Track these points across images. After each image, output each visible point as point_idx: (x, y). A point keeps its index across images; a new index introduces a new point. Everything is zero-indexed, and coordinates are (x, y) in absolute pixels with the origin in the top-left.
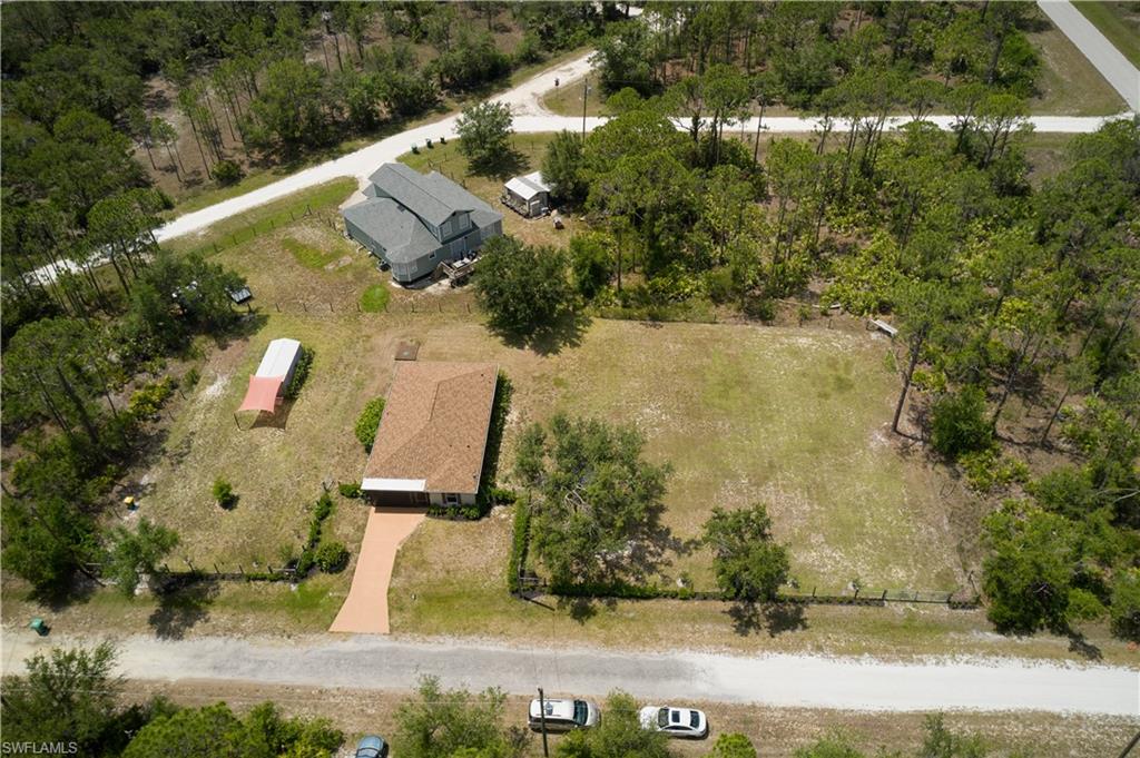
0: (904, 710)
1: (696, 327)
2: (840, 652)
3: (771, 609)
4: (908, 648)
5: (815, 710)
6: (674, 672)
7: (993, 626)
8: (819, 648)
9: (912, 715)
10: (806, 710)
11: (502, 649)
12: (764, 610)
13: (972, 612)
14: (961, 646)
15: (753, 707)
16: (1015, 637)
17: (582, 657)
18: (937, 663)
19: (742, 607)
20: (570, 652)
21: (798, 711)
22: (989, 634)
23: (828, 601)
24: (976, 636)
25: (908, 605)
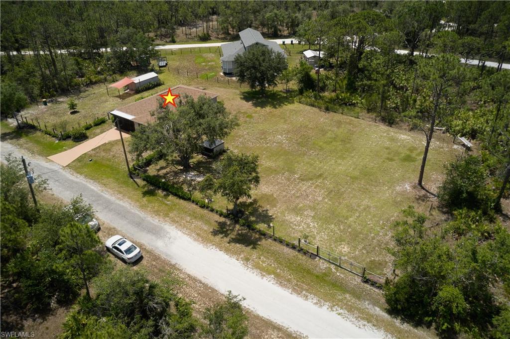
0: (261, 315)
1: (345, 117)
2: (257, 266)
3: (244, 232)
4: (305, 287)
5: (206, 286)
6: (155, 231)
7: (386, 306)
8: (247, 260)
9: (264, 320)
10: (201, 282)
11: (95, 189)
12: (239, 230)
13: (377, 290)
14: (346, 304)
15: (173, 266)
16: (399, 321)
17: (123, 207)
18: (316, 304)
19: (228, 223)
20: (121, 203)
21: (195, 280)
22: (378, 309)
23: (281, 241)
24: (367, 305)
25: (333, 267)
